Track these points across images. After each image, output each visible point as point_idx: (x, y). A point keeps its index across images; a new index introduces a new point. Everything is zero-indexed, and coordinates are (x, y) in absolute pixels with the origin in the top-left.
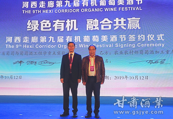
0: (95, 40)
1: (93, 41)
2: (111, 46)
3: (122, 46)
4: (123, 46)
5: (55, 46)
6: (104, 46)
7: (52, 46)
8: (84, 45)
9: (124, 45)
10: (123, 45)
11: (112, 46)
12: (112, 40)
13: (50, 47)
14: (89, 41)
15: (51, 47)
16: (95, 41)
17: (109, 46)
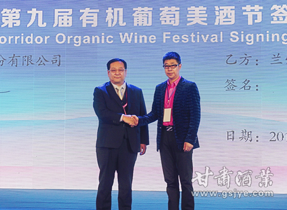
0: (168, 19)
1: (163, 23)
2: (216, 38)
3: (250, 38)
4: (252, 40)
5: (46, 38)
6: (195, 39)
7: (39, 40)
8: (136, 37)
9: (258, 36)
10: (252, 35)
11: (219, 39)
12: (220, 20)
13: (31, 42)
14: (150, 24)
15: (36, 40)
16: (168, 23)
17: (212, 40)
